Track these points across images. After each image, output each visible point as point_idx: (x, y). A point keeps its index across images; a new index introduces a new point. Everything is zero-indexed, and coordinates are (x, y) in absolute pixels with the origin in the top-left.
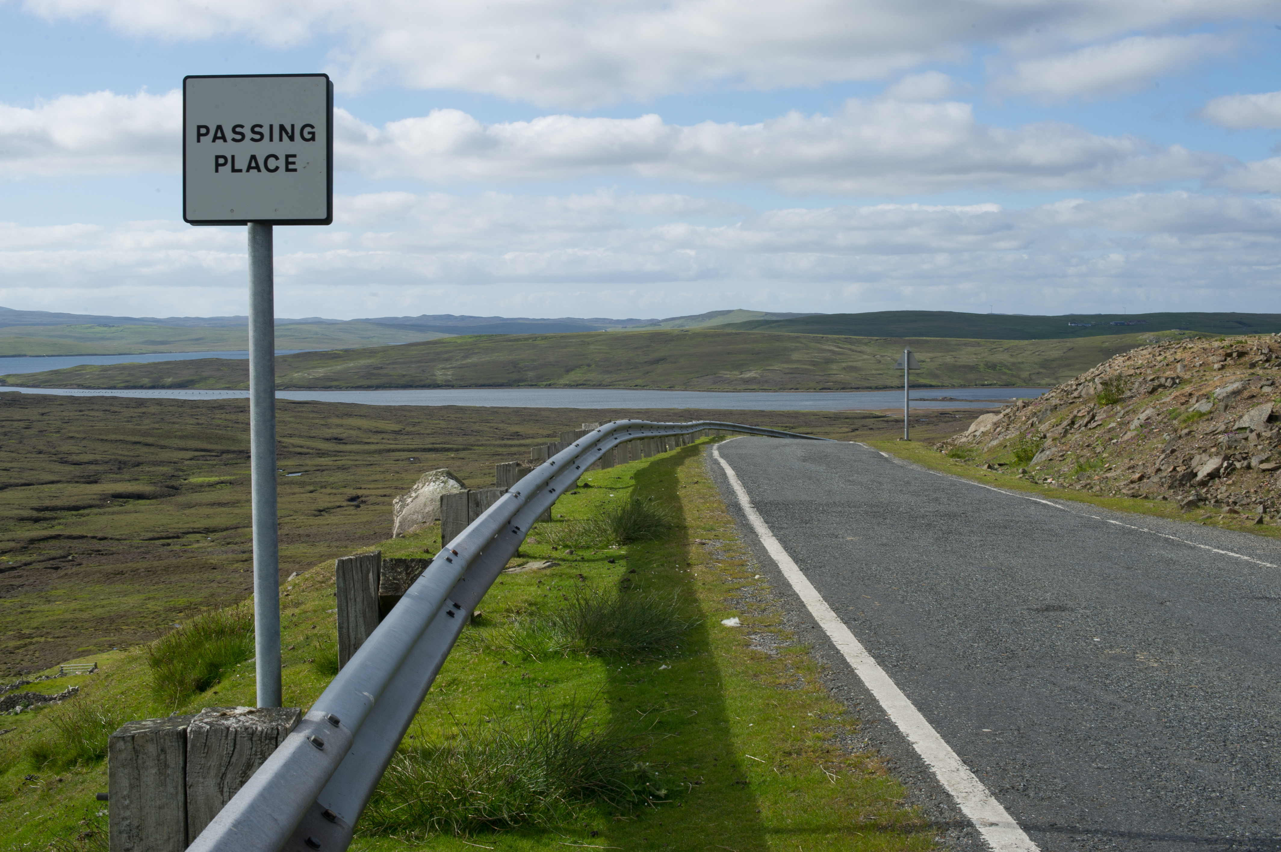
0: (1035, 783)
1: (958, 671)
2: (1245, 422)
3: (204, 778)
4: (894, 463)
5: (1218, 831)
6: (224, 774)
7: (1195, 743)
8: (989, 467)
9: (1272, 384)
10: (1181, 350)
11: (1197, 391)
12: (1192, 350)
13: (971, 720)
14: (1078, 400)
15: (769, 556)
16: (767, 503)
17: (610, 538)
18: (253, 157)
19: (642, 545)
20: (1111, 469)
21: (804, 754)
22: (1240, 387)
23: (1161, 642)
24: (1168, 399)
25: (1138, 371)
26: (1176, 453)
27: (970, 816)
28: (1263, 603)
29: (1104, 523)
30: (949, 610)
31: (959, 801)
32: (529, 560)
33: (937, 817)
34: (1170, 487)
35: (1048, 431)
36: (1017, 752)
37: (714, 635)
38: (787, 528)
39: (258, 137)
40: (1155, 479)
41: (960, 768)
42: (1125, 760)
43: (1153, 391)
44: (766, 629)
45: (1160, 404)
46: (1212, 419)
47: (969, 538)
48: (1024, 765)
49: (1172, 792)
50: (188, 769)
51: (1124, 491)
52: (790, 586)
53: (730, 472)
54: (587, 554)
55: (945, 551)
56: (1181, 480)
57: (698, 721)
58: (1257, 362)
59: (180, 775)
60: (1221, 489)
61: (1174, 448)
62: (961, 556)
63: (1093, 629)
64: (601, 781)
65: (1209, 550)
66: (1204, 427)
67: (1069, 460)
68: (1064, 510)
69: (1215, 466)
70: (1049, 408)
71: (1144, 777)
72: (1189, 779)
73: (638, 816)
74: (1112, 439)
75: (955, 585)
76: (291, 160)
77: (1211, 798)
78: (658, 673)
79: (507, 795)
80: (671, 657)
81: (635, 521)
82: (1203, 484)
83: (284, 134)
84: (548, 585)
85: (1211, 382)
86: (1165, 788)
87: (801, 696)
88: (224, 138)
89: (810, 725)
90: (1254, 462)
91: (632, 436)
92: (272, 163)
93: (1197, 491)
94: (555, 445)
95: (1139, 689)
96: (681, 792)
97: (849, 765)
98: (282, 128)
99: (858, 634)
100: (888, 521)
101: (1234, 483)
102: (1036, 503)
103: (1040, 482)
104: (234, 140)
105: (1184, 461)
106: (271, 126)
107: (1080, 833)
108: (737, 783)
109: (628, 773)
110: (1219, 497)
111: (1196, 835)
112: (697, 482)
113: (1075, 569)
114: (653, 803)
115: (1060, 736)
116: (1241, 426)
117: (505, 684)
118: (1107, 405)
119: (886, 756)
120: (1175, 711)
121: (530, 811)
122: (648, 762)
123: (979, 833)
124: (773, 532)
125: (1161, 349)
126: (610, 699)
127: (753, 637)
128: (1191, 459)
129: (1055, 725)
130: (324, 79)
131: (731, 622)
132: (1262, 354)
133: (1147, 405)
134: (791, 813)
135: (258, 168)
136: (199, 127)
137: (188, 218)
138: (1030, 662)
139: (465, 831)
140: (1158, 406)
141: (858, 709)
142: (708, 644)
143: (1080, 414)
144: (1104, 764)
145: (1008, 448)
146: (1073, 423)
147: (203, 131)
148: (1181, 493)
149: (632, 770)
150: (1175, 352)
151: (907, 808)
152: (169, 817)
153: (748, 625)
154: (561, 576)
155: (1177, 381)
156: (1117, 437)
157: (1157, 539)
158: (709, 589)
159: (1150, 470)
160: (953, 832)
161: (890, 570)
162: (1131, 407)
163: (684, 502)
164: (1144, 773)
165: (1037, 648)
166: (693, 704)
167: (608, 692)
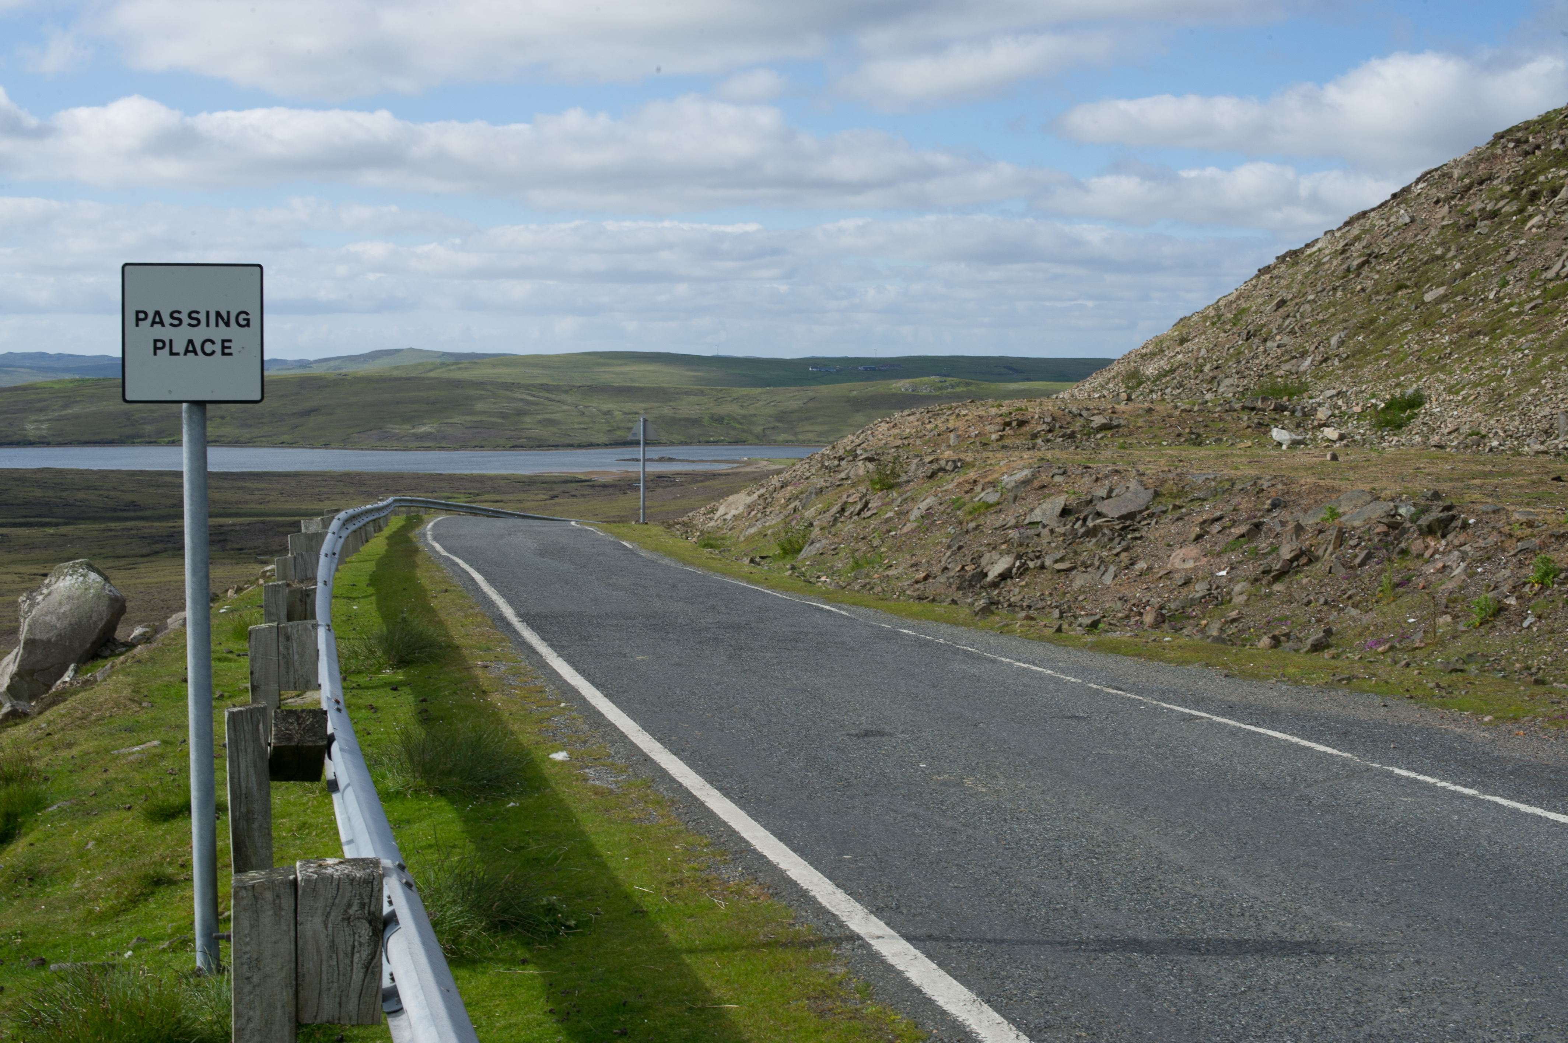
0: (904, 901)
1: (802, 801)
2: (1037, 516)
3: (312, 917)
4: (641, 557)
5: (1067, 935)
7: (1034, 862)
8: (752, 561)
9: (1064, 473)
10: (954, 417)
11: (982, 477)
12: (967, 418)
13: (831, 848)
14: (845, 482)
15: (565, 681)
16: (534, 616)
17: (381, 661)
18: (191, 342)
19: (421, 669)
20: (891, 566)
21: (686, 883)
22: (1029, 476)
23: (984, 766)
24: (950, 487)
25: (906, 442)
26: (963, 550)
27: (858, 931)
28: (1073, 722)
29: (898, 633)
30: (771, 737)
31: (844, 919)
33: (829, 933)
34: (958, 589)
35: (814, 518)
36: (880, 876)
37: (547, 770)
38: (568, 647)
39: (195, 322)
40: (942, 579)
41: (835, 891)
42: (977, 879)
43: (933, 475)
44: (597, 762)
45: (942, 492)
46: (1000, 511)
47: (762, 654)
48: (890, 887)
49: (1023, 905)
50: (298, 910)
51: (908, 592)
52: (603, 715)
53: (478, 577)
54: (363, 680)
55: (744, 671)
56: (970, 581)
57: (572, 857)
58: (1039, 432)
60: (1014, 591)
61: (961, 544)
62: (762, 676)
63: (917, 755)
64: (517, 914)
65: (1010, 664)
66: (991, 520)
67: (842, 554)
68: (851, 618)
69: (1006, 566)
70: (814, 491)
71: (997, 893)
72: (1035, 894)
73: (555, 944)
74: (889, 531)
75: (767, 710)
76: (226, 344)
77: (1057, 909)
78: (508, 810)
80: (514, 794)
81: (405, 642)
82: (995, 585)
83: (220, 320)
85: (997, 467)
86: (1016, 902)
87: (660, 829)
88: (162, 323)
89: (681, 858)
90: (1048, 562)
91: (349, 531)
92: (208, 348)
93: (988, 593)
95: (974, 813)
96: (587, 922)
97: (732, 892)
98: (218, 314)
99: (692, 765)
100: (671, 635)
101: (1027, 585)
102: (819, 609)
103: (813, 580)
104: (172, 325)
105: (972, 559)
106: (208, 313)
107: (954, 941)
108: (636, 912)
109: (537, 907)
110: (1012, 600)
111: (1050, 939)
112: (446, 591)
113: (881, 689)
114: (566, 933)
115: (914, 860)
116: (1032, 520)
118: (882, 490)
119: (764, 882)
120: (1011, 834)
122: (556, 895)
123: (870, 945)
124: (556, 651)
125: (930, 415)
126: (472, 838)
127: (587, 771)
128: (980, 557)
129: (907, 849)
130: (258, 269)
131: (560, 756)
132: (1044, 422)
133: (927, 492)
134: (697, 936)
135: (195, 352)
136: (138, 312)
137: (128, 398)
138: (867, 790)
140: (940, 495)
141: (722, 840)
142: (546, 780)
143: (851, 500)
144: (960, 883)
145: (768, 538)
146: (843, 510)
147: (142, 316)
148: (970, 595)
149: (542, 903)
150: (948, 420)
151: (798, 927)
153: (577, 758)
155: (959, 464)
156: (896, 528)
157: (956, 652)
158: (520, 720)
159: (936, 569)
160: (847, 945)
161: (695, 694)
162: (909, 494)
163: (443, 615)
164: (996, 890)
165: (869, 776)
166: (559, 841)
167: (468, 832)
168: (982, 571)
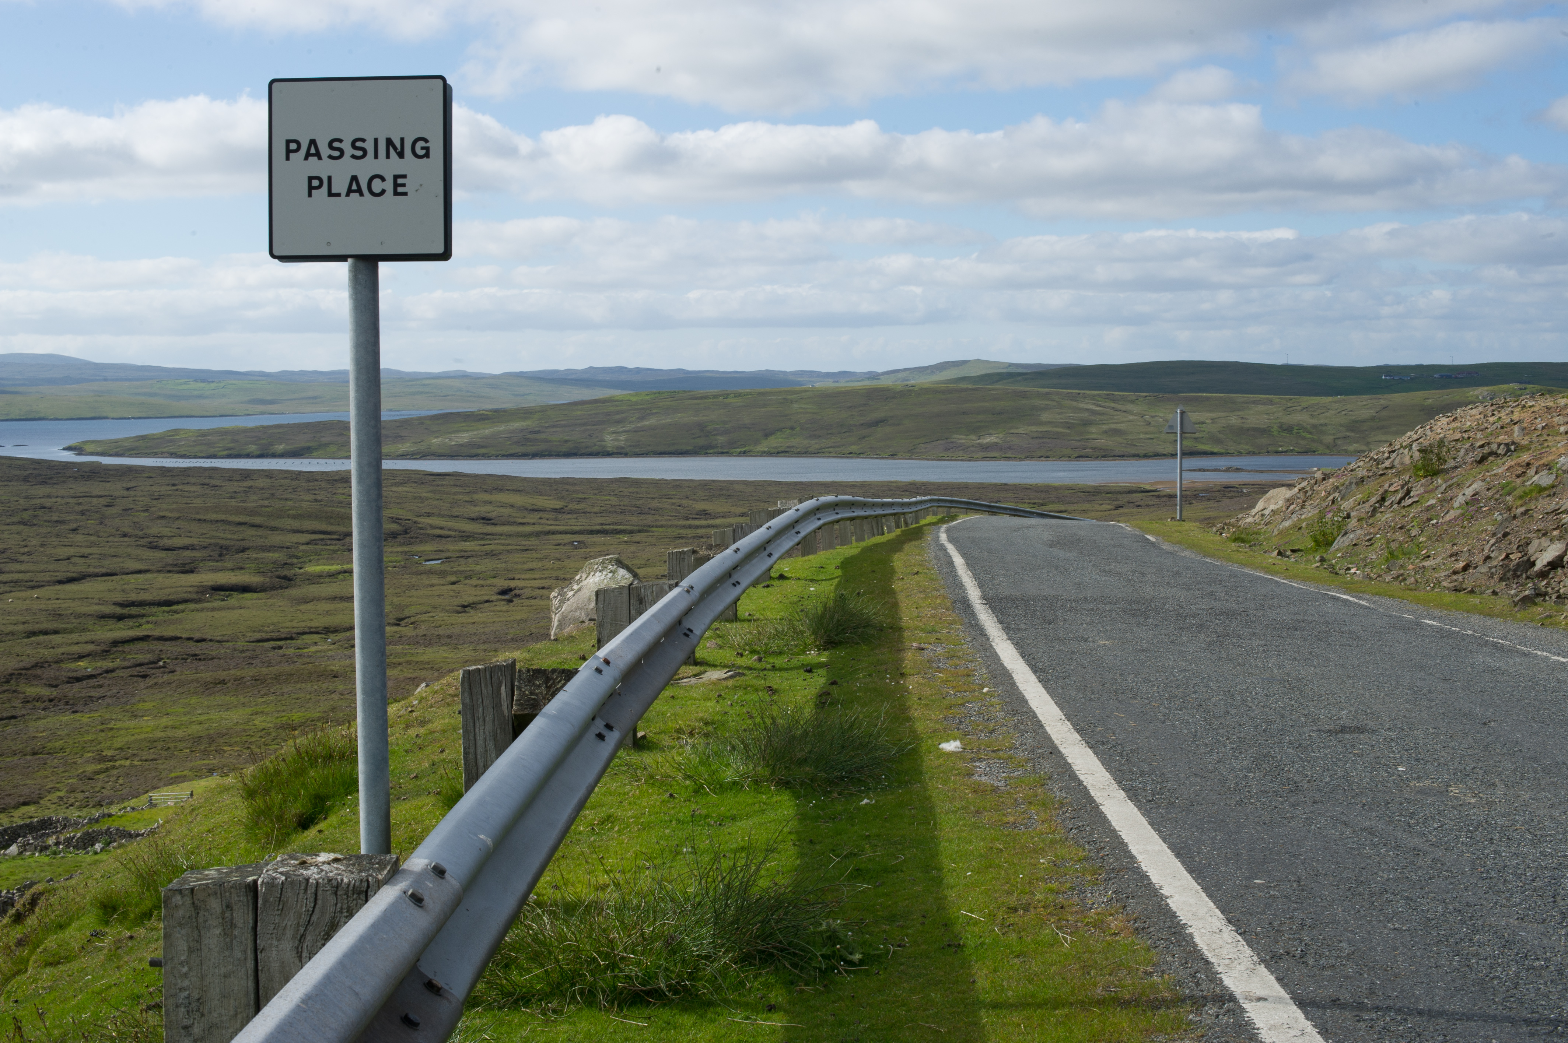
0: (1315, 947)
1: (1228, 808)
3: (279, 940)
4: (1162, 549)
5: (1540, 1009)
6: (303, 936)
7: (1516, 899)
8: (1280, 554)
10: (1519, 409)
11: (1536, 460)
12: (1533, 409)
13: (1241, 869)
14: (1389, 471)
15: (1002, 665)
16: (1002, 599)
17: (808, 642)
18: (354, 178)
19: (847, 650)
20: (1429, 557)
21: (1032, 910)
23: (1481, 772)
24: (1500, 471)
25: (1466, 435)
26: (1509, 537)
27: (1232, 989)
29: (1418, 624)
30: (1221, 731)
31: (1220, 969)
32: (708, 669)
33: (1192, 990)
34: (1501, 579)
35: (1352, 509)
36: (1295, 909)
37: (929, 761)
38: (1025, 630)
39: (359, 153)
40: (1484, 569)
41: (1224, 928)
42: (1429, 919)
43: (1482, 460)
44: (994, 754)
45: (1490, 476)
46: (1554, 494)
47: (1249, 641)
48: (1303, 925)
49: (1486, 959)
50: (258, 929)
51: (1445, 584)
52: (1026, 702)
53: (958, 561)
54: (779, 661)
55: (1219, 659)
56: (1515, 571)
57: (904, 869)
59: (249, 936)
60: (1564, 582)
61: (1508, 530)
62: (1239, 664)
63: (1398, 756)
64: (780, 942)
65: (1547, 657)
66: (1544, 504)
67: (1377, 545)
68: (1369, 608)
69: (1557, 554)
70: (1355, 481)
71: (1451, 940)
72: (1507, 944)
73: (825, 986)
74: (1431, 519)
75: (1229, 700)
76: (400, 181)
77: (1534, 968)
78: (859, 809)
79: (666, 959)
80: (876, 789)
81: (838, 621)
82: (1543, 575)
83: (392, 150)
84: (729, 700)
85: (1554, 449)
86: (1477, 954)
87: (1033, 837)
88: (318, 155)
89: (1042, 874)
91: (839, 516)
92: (377, 186)
93: (1534, 584)
94: (742, 527)
95: (1451, 830)
96: (879, 956)
97: (1087, 924)
98: (389, 142)
99: (1107, 762)
100: (1150, 621)
102: (1334, 598)
103: (1342, 572)
104: (330, 157)
105: (1519, 547)
106: (376, 140)
107: (1368, 1010)
108: (949, 945)
109: (814, 932)
110: (1561, 591)
111: (1512, 1014)
112: (917, 573)
113: (1379, 681)
114: (846, 971)
115: (1349, 889)
117: (671, 821)
118: (1425, 477)
119: (1133, 912)
120: (1494, 859)
121: (693, 979)
122: (838, 919)
123: (1243, 1010)
124: (1007, 634)
125: (1494, 407)
126: (799, 840)
127: (977, 764)
128: (1528, 544)
129: (1344, 875)
130: (441, 82)
131: (951, 746)
133: (1475, 477)
134: (1014, 984)
135: (360, 191)
136: (288, 142)
137: (276, 253)
138: (1318, 796)
139: (613, 1003)
140: (1488, 479)
141: (1101, 854)
142: (921, 773)
143: (1392, 489)
144: (1403, 924)
145: (1302, 531)
146: (1383, 499)
147: (293, 146)
148: (1515, 586)
149: (820, 929)
150: (1512, 412)
151: (1156, 978)
152: (236, 988)
153: (972, 749)
154: (745, 689)
155: (1512, 448)
156: (1437, 516)
157: (1483, 644)
158: (926, 705)
159: (1477, 558)
160: (1211, 1009)
161: (1150, 681)
162: (1455, 480)
163: (901, 597)
164: (1451, 935)
165: (1327, 780)
166: (899, 847)
167: (797, 833)
168: (1529, 559)
